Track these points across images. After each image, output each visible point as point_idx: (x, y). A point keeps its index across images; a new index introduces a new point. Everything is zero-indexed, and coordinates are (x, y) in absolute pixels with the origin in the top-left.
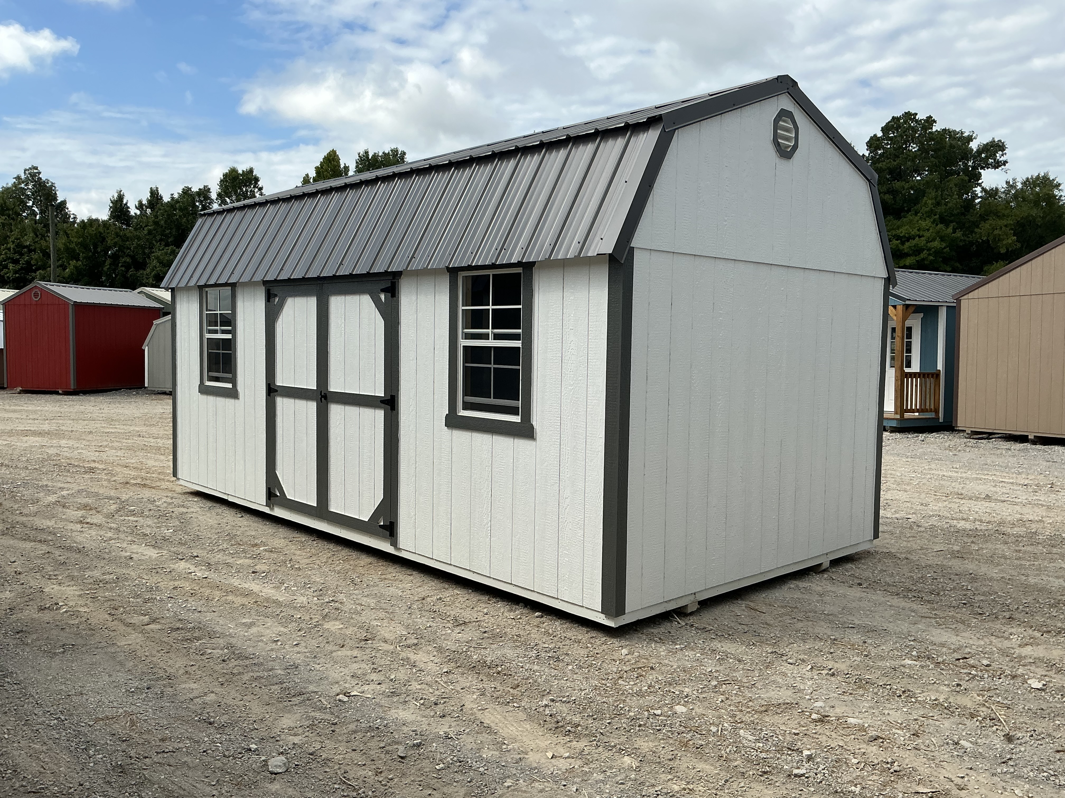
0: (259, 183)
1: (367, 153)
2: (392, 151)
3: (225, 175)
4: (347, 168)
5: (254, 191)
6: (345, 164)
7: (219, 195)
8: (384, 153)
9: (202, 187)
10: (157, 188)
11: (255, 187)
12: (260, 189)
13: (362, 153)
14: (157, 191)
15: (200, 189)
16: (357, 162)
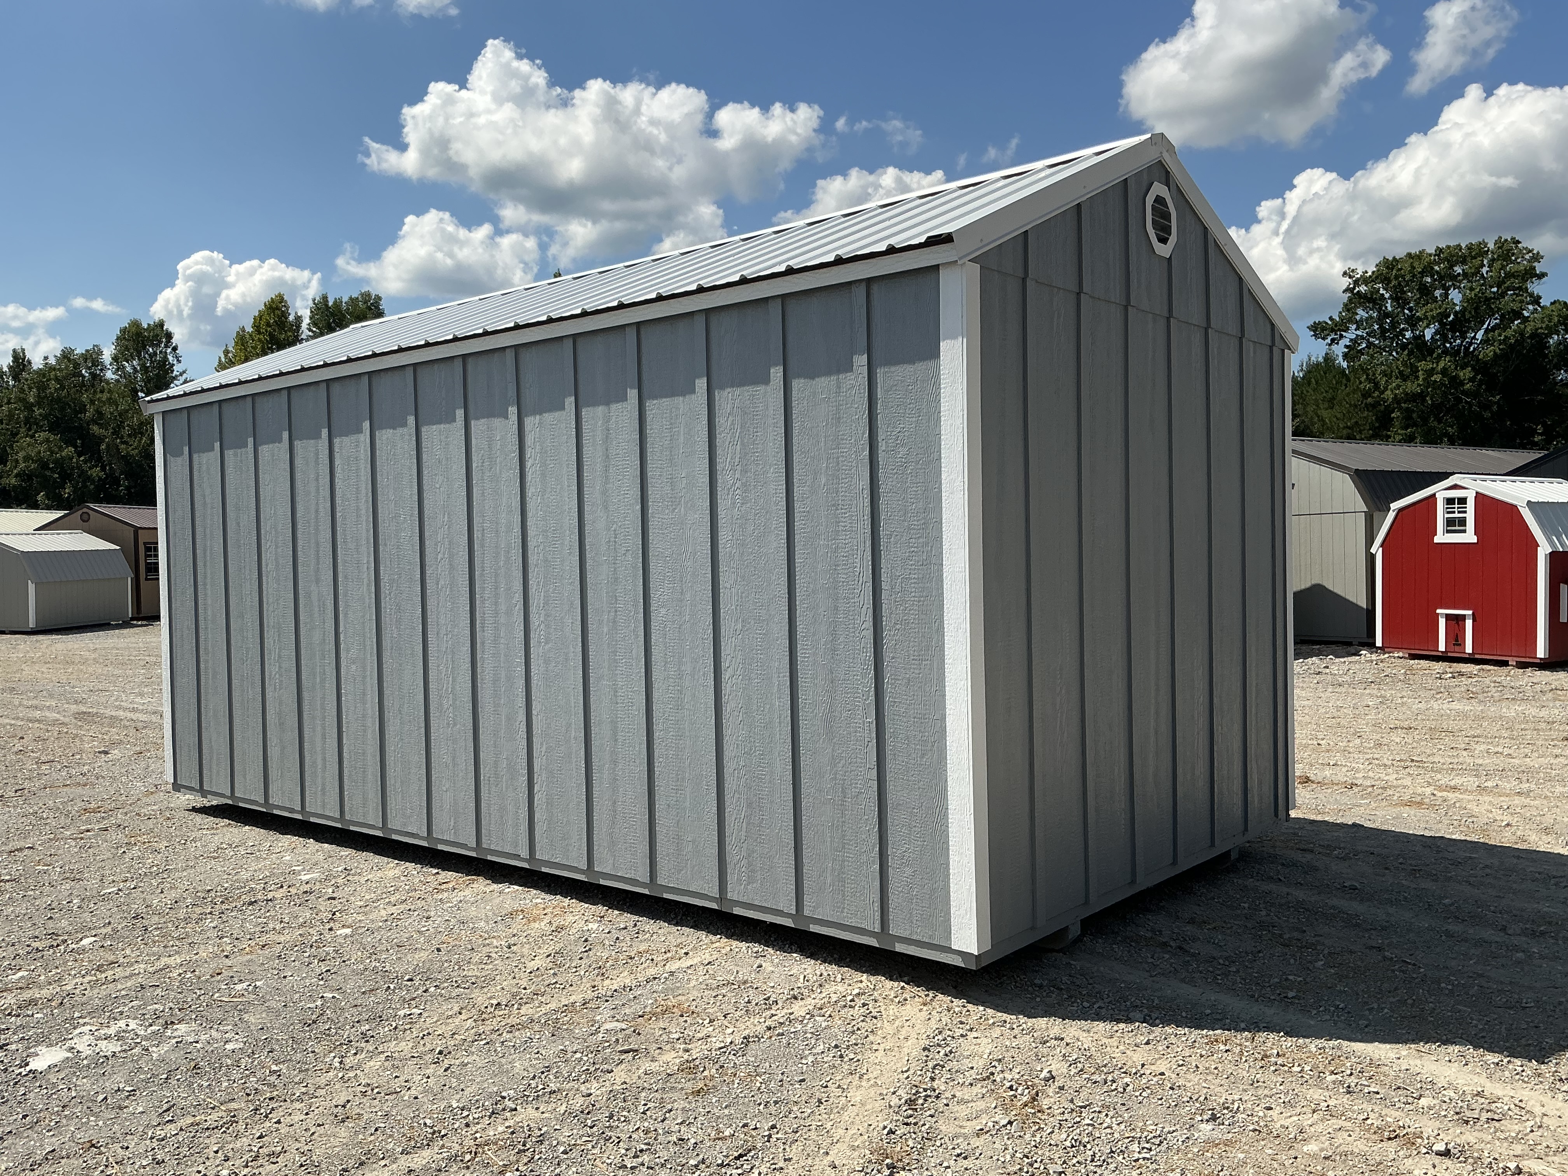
0: (173, 340)
1: (325, 298)
2: (362, 294)
3: (124, 331)
4: (299, 319)
5: (166, 353)
6: (296, 313)
7: (115, 359)
8: (351, 298)
9: (90, 347)
10: (23, 350)
11: (166, 346)
12: (175, 349)
13: (318, 299)
14: (24, 353)
15: (87, 351)
16: (312, 312)
